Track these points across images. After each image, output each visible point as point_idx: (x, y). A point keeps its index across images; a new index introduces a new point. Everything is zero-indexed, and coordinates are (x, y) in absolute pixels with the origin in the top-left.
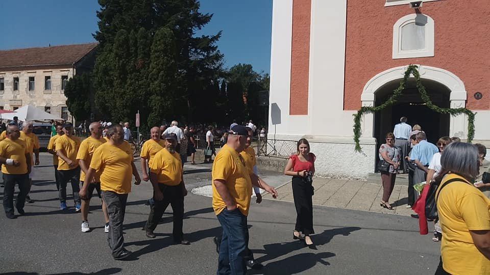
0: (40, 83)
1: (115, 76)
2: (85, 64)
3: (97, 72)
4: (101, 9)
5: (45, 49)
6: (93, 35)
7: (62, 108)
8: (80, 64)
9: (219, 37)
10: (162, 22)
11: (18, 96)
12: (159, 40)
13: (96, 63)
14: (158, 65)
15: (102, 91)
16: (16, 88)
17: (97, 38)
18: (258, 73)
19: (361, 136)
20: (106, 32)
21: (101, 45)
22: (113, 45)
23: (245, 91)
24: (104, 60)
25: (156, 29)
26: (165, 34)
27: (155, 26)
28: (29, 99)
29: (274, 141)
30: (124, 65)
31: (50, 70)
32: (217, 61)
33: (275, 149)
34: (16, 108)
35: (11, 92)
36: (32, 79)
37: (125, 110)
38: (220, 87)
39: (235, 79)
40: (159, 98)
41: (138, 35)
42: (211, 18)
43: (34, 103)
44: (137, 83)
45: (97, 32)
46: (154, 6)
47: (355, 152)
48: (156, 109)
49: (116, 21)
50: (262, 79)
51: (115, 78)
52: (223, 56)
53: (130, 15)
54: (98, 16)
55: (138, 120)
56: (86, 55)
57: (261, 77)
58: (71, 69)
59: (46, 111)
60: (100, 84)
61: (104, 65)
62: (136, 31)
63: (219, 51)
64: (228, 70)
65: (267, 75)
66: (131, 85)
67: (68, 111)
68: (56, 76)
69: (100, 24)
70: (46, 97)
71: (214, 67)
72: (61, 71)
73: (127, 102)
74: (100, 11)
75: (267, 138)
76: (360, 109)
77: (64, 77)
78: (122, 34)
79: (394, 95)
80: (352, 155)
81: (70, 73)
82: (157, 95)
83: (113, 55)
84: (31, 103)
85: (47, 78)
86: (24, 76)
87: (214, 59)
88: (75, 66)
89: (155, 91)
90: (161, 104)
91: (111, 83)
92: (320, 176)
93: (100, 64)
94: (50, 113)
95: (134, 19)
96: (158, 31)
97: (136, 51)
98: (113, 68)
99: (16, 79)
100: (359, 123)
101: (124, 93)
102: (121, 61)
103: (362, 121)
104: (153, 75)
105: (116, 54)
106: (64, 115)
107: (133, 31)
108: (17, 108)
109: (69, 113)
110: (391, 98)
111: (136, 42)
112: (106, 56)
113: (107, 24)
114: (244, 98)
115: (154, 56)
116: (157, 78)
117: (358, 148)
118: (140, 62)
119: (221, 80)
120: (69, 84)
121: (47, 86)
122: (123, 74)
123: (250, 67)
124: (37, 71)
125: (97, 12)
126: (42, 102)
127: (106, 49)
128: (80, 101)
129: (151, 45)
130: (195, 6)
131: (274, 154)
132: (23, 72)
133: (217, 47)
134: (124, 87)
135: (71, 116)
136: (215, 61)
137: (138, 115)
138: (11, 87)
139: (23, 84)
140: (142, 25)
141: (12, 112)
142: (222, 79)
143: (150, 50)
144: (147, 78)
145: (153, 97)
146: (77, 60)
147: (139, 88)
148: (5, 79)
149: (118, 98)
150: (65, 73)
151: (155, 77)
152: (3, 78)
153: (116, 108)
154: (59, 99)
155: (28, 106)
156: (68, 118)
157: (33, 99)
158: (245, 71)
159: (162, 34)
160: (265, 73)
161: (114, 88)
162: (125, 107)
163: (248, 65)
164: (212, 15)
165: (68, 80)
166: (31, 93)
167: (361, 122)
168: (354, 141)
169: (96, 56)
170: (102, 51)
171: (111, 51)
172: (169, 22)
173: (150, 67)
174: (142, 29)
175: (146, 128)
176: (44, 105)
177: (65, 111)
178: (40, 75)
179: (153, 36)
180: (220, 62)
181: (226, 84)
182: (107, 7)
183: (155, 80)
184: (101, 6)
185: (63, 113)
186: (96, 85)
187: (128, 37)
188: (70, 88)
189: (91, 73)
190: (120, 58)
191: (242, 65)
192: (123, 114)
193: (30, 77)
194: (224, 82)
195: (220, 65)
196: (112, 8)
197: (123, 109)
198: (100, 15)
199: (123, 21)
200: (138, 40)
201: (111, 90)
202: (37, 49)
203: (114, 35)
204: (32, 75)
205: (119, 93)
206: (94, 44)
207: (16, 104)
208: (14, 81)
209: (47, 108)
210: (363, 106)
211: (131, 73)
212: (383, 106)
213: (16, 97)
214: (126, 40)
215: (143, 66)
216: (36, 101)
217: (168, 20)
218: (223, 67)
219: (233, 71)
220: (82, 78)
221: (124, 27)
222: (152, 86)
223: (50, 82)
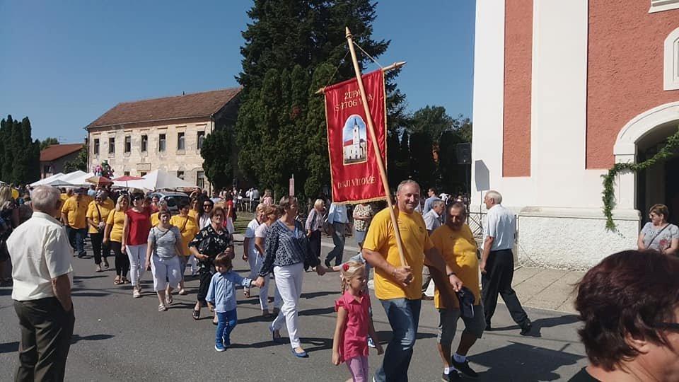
0: (172, 142)
1: (263, 130)
2: (226, 116)
3: (241, 127)
4: (246, 44)
5: (179, 98)
6: (236, 78)
7: (198, 172)
8: (220, 116)
9: (399, 71)
10: (324, 57)
11: (147, 159)
12: (319, 81)
13: (240, 113)
14: (318, 114)
15: (247, 150)
16: (144, 148)
17: (241, 81)
18: (454, 118)
19: (616, 206)
20: (252, 73)
21: (246, 91)
22: (260, 90)
23: (435, 144)
24: (249, 110)
25: (315, 65)
26: (327, 72)
27: (314, 62)
28: (159, 162)
29: (479, 215)
30: (275, 115)
31: (184, 125)
32: (396, 104)
33: (481, 227)
34: (143, 174)
35: (138, 154)
36: (163, 137)
37: (276, 174)
38: (401, 140)
39: (421, 128)
40: (319, 157)
41: (293, 75)
42: (389, 46)
43: (165, 167)
44: (291, 138)
45: (241, 74)
46: (312, 35)
47: (606, 231)
48: (315, 173)
49: (264, 58)
50: (460, 126)
51: (263, 133)
52: (404, 96)
53: (281, 49)
54: (241, 53)
55: (292, 187)
56: (226, 105)
57: (458, 123)
58: (209, 123)
59: (178, 176)
60: (245, 140)
61: (250, 116)
62: (290, 70)
63: (398, 90)
64: (411, 116)
65: (468, 120)
66: (283, 141)
67: (205, 176)
68: (191, 131)
69: (245, 64)
70: (179, 158)
71: (391, 113)
72: (197, 125)
73: (278, 164)
74: (245, 46)
76: (613, 167)
77: (201, 133)
78: (272, 75)
79: (667, 145)
80: (602, 236)
81: (208, 127)
82: (317, 153)
83: (260, 102)
84: (161, 167)
85: (181, 134)
86: (154, 133)
87: (392, 101)
88: (214, 118)
89: (314, 148)
90: (322, 166)
91: (258, 139)
92: (552, 267)
93: (244, 114)
94: (183, 179)
95: (287, 54)
96: (317, 69)
97: (290, 97)
98: (261, 119)
99: (145, 137)
100: (612, 188)
101: (275, 152)
102: (271, 110)
103: (616, 184)
104: (311, 127)
105: (265, 101)
106: (200, 181)
107: (285, 69)
108: (145, 174)
109: (206, 179)
110: (663, 149)
111: (290, 85)
112: (252, 104)
113: (253, 63)
114: (435, 154)
115: (313, 101)
116: (317, 130)
117: (610, 225)
118: (294, 110)
119: (402, 129)
120: (206, 142)
121: (180, 145)
122: (274, 125)
123: (442, 110)
124: (169, 126)
125: (241, 48)
126: (174, 165)
127: (252, 95)
128: (220, 163)
129: (309, 88)
130: (365, 31)
131: (479, 234)
132: (153, 129)
133: (396, 85)
134: (275, 143)
135: (208, 182)
136: (394, 105)
137: (292, 181)
138: (139, 147)
139: (153, 143)
140: (296, 61)
141: (139, 179)
142: (403, 129)
143: (307, 95)
144: (303, 131)
145: (311, 156)
146: (216, 111)
147: (294, 145)
148: (132, 138)
149: (267, 159)
150: (201, 128)
151: (315, 129)
152: (130, 137)
153: (264, 172)
154: (194, 161)
155: (157, 170)
156: (205, 186)
157: (164, 162)
158: (435, 116)
159: (323, 71)
160: (465, 117)
161: (262, 146)
162: (277, 169)
163: (440, 108)
164: (389, 42)
165: (205, 136)
166: (161, 153)
167: (614, 187)
168: (604, 214)
169: (240, 104)
170: (247, 98)
171: (258, 97)
172: (331, 55)
173: (308, 116)
174: (297, 66)
175: (302, 197)
176: (176, 169)
177: (201, 177)
178: (172, 131)
179: (311, 75)
180: (400, 105)
181: (409, 136)
182: (253, 41)
183: (314, 133)
184: (246, 40)
185: (198, 179)
186: (239, 142)
187: (280, 78)
188: (209, 148)
189: (233, 127)
190: (270, 107)
191: (431, 108)
192: (272, 179)
193: (160, 135)
194: (405, 133)
195: (401, 110)
196: (259, 41)
197: (274, 173)
198: (244, 52)
199: (273, 57)
200: (293, 82)
201: (258, 147)
202: (167, 99)
203: (262, 76)
204: (162, 132)
205: (268, 151)
206: (237, 89)
207: (144, 168)
208: (143, 139)
209: (180, 173)
210: (616, 163)
211: (284, 125)
212: (649, 162)
213: (144, 160)
214: (278, 82)
215: (299, 116)
216: (167, 165)
218: (405, 112)
219: (417, 116)
220: (222, 133)
221: (275, 64)
222: (310, 142)
223: (183, 139)
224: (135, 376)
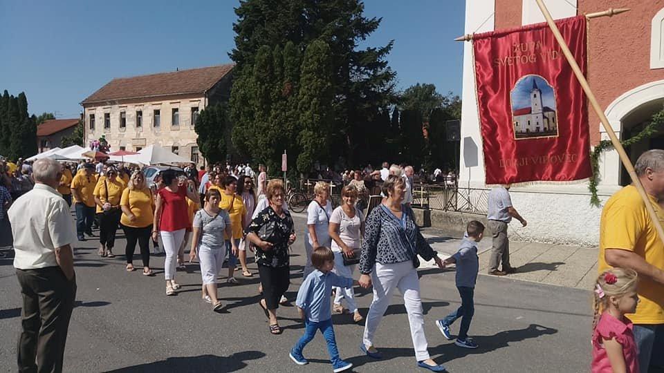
0: (166, 117)
1: (256, 107)
2: (219, 92)
3: (234, 102)
4: (239, 21)
5: (173, 74)
6: (229, 54)
7: (192, 147)
8: (213, 92)
9: (390, 48)
10: (315, 33)
11: (141, 134)
12: (311, 57)
13: (233, 89)
14: (310, 90)
15: (240, 126)
16: (139, 124)
17: (234, 58)
18: (444, 95)
19: (600, 183)
20: (245, 50)
21: (239, 67)
22: (252, 66)
23: (425, 121)
24: (242, 86)
25: (307, 42)
26: (319, 49)
27: (305, 39)
28: (154, 137)
29: (467, 190)
30: (267, 92)
31: (178, 101)
32: (387, 81)
33: (469, 202)
34: (139, 149)
35: (133, 129)
36: (157, 112)
37: (268, 149)
38: (391, 117)
39: (411, 105)
40: (311, 133)
41: (285, 52)
42: (380, 24)
43: (160, 142)
44: (283, 114)
45: (234, 51)
46: (303, 12)
47: (590, 207)
48: (307, 148)
49: (257, 35)
50: (449, 103)
51: (256, 109)
52: (395, 74)
53: (274, 26)
54: (234, 29)
55: (284, 163)
56: (220, 81)
57: (448, 101)
58: (203, 99)
59: (173, 152)
60: (238, 116)
61: (243, 92)
62: (282, 46)
63: (389, 68)
64: (402, 93)
65: (458, 97)
66: (276, 117)
67: (199, 152)
68: (185, 107)
69: (238, 41)
70: (174, 134)
71: (382, 90)
72: (191, 101)
73: (271, 140)
74: (238, 23)
75: (457, 186)
76: (599, 144)
77: (194, 109)
78: (265, 51)
79: (652, 123)
80: (586, 211)
81: (202, 103)
82: (309, 130)
83: (253, 79)
84: (156, 142)
85: (175, 110)
86: (148, 109)
87: (383, 78)
88: (207, 94)
89: (306, 125)
90: (314, 141)
91: (251, 114)
92: (537, 241)
93: (237, 91)
94: (177, 154)
95: (279, 31)
96: (309, 46)
97: (282, 73)
98: (254, 96)
99: (140, 113)
100: (597, 165)
101: (268, 128)
102: (263, 87)
103: (601, 161)
104: (303, 103)
105: (258, 78)
106: (194, 157)
107: (278, 46)
108: (140, 149)
109: (200, 154)
110: (648, 127)
111: (282, 61)
112: (245, 80)
113: (245, 40)
114: (425, 131)
115: (304, 78)
116: (309, 107)
117: (595, 200)
118: (287, 87)
119: (392, 107)
120: (200, 117)
121: (175, 120)
122: (267, 100)
123: (432, 88)
124: (163, 102)
125: (234, 24)
126: (168, 141)
127: (245, 72)
128: (214, 139)
129: (301, 64)
130: (357, 9)
131: (467, 209)
132: (147, 104)
133: (387, 62)
134: (267, 119)
135: (202, 157)
136: (385, 82)
137: (284, 156)
138: (134, 123)
139: (147, 119)
140: (289, 38)
141: (134, 153)
142: (394, 106)
143: (299, 71)
144: (295, 108)
145: (303, 132)
146: (209, 87)
147: (286, 121)
148: (127, 113)
149: (260, 135)
150: (195, 104)
151: (307, 106)
152: (125, 113)
153: (257, 147)
154: (188, 136)
155: (152, 146)
156: (199, 161)
157: (159, 138)
158: (426, 93)
159: (315, 48)
160: (455, 95)
161: (255, 121)
162: (270, 145)
163: (430, 85)
164: (380, 19)
165: (199, 112)
166: (156, 129)
167: (599, 164)
168: (589, 190)
169: (232, 81)
170: (240, 74)
171: (251, 73)
172: (324, 32)
173: (300, 92)
174: (290, 43)
175: (294, 173)
176: (171, 144)
177: (196, 152)
178: (166, 107)
179: (303, 52)
180: (391, 83)
181: (399, 112)
182: (245, 18)
183: (306, 109)
184: (238, 17)
185: (193, 154)
186: (232, 118)
187: (272, 54)
188: (203, 124)
189: (226, 103)
190: (263, 83)
191: (421, 85)
192: (265, 154)
193: (155, 111)
194: (396, 111)
195: (392, 87)
196: (252, 18)
197: (267, 149)
198: (237, 29)
199: (265, 34)
200: (285, 58)
201: (251, 124)
202: (161, 75)
203: (254, 53)
204: (157, 107)
205: (261, 128)
206: (230, 66)
207: (139, 144)
208: (137, 115)
209: (175, 148)
210: (602, 140)
211: (276, 102)
212: (634, 139)
213: (139, 135)
214: (270, 60)
215: (291, 93)
216: (162, 140)
217: (323, 29)
218: (396, 90)
219: (408, 94)
220: (215, 108)
221: (267, 41)
222: (302, 118)
223: (178, 115)
224: (133, 342)
